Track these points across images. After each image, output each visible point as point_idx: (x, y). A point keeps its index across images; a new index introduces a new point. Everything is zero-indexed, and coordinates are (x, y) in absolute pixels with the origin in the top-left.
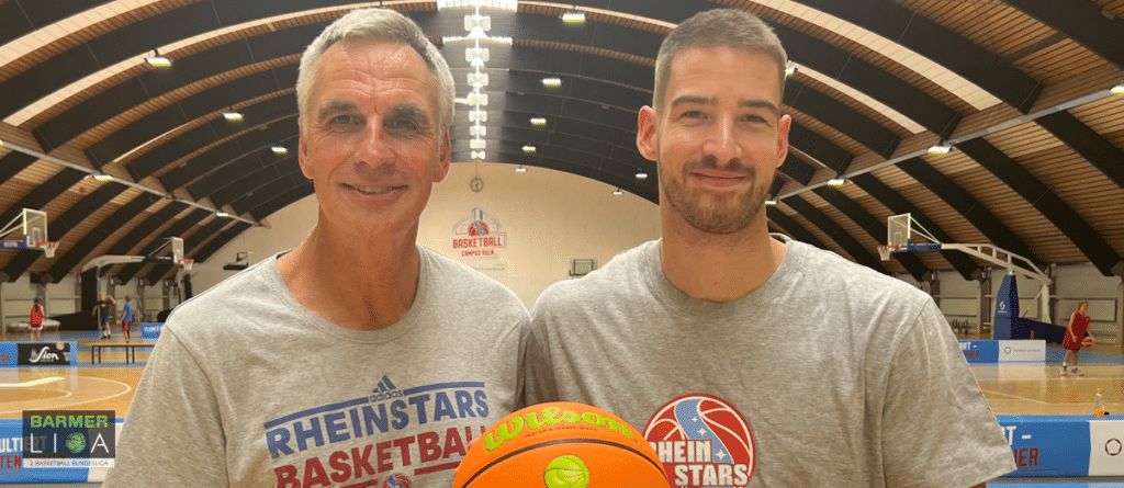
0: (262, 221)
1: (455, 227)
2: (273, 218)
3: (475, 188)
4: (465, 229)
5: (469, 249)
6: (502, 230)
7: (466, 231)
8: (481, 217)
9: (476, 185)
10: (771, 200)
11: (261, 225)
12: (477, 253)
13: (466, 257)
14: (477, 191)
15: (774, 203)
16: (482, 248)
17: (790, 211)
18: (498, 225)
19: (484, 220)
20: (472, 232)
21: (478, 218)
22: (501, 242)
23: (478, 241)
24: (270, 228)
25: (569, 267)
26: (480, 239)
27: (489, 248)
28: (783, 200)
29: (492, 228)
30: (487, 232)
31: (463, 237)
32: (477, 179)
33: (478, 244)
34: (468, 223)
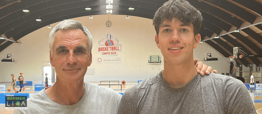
0: (18, 41)
1: (99, 42)
2: (22, 39)
3: (108, 26)
4: (104, 43)
5: (105, 52)
6: (119, 43)
7: (104, 44)
8: (111, 38)
9: (109, 24)
10: (237, 30)
11: (17, 42)
12: (109, 53)
13: (104, 55)
14: (109, 27)
15: (238, 31)
16: (111, 51)
17: (246, 35)
18: (118, 41)
19: (112, 39)
20: (107, 44)
21: (109, 38)
22: (119, 49)
23: (109, 48)
24: (21, 43)
25: (149, 59)
26: (110, 47)
27: (114, 51)
28: (242, 30)
29: (115, 43)
30: (113, 44)
31: (103, 47)
32: (109, 21)
33: (109, 50)
34: (105, 41)
